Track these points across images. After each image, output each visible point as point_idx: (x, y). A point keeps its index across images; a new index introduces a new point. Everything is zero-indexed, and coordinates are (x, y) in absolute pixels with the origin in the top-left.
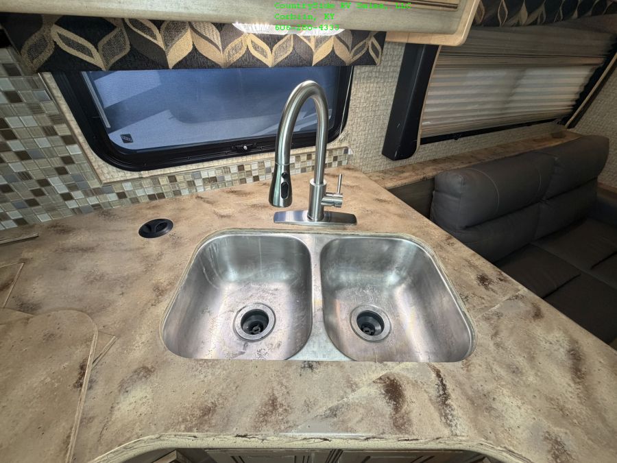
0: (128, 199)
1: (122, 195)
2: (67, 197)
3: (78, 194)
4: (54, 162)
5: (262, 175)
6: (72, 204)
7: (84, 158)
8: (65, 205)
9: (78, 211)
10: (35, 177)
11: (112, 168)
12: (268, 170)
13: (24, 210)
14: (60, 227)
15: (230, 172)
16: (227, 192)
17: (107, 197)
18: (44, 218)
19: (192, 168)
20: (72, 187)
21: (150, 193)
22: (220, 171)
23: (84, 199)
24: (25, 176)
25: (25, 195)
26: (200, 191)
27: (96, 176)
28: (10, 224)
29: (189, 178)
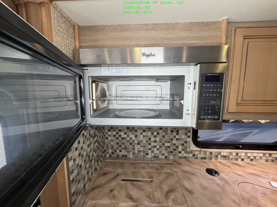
0: (195, 157)
1: (194, 155)
2: (180, 152)
3: (183, 152)
4: (183, 142)
5: (246, 159)
6: (180, 155)
7: (190, 142)
8: (178, 155)
9: (180, 157)
10: (176, 145)
11: (194, 146)
12: (249, 157)
13: (168, 154)
14: (177, 161)
15: (232, 155)
16: (231, 163)
17: (189, 155)
18: (171, 157)
19: (218, 150)
20: (183, 150)
21: (202, 156)
22: (228, 154)
23: (183, 154)
24: (175, 144)
25: (171, 149)
26: (219, 160)
27: (189, 147)
28: (163, 157)
29: (216, 154)
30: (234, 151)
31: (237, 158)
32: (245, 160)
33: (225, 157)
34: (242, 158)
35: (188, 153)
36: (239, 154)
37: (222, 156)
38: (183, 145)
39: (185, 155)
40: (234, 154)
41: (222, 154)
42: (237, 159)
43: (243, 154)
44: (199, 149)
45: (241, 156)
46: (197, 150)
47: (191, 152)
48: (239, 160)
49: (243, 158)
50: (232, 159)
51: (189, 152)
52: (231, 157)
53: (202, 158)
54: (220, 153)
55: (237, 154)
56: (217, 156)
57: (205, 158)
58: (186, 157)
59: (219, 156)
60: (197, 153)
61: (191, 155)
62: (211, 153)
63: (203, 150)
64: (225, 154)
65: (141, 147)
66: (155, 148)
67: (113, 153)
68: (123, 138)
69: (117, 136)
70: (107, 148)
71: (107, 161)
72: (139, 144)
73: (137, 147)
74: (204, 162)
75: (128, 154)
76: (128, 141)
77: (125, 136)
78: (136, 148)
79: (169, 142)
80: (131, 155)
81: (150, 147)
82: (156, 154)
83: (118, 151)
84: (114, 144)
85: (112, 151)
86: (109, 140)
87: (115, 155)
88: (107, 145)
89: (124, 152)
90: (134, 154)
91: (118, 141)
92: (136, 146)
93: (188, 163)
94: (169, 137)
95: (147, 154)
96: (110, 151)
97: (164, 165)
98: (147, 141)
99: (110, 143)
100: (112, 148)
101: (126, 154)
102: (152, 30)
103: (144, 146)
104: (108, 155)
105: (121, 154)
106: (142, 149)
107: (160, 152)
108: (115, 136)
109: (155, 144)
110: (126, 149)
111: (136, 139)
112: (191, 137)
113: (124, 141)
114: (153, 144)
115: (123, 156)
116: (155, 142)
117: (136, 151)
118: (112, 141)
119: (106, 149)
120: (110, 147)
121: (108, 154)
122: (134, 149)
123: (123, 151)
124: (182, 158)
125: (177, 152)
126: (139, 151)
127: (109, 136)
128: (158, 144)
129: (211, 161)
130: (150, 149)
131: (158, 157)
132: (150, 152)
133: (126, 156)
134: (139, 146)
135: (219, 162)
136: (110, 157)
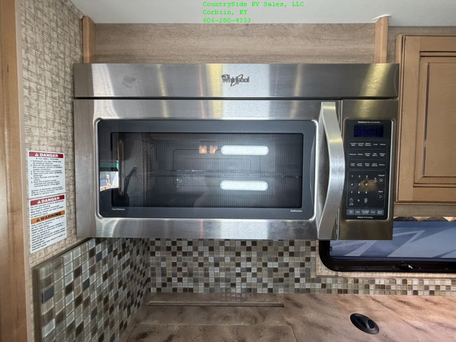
0: (326, 289)
1: (324, 286)
4: (302, 259)
5: (421, 291)
6: (297, 286)
7: (315, 259)
8: (294, 285)
9: (298, 291)
10: (290, 266)
11: (324, 267)
12: (427, 288)
13: (275, 284)
14: (292, 300)
15: (396, 283)
16: (395, 300)
17: (315, 286)
18: (281, 291)
19: (369, 275)
20: (302, 275)
21: (340, 288)
22: (388, 281)
23: (304, 284)
24: (287, 265)
25: (280, 274)
26: (372, 293)
27: (315, 270)
28: (265, 291)
29: (366, 282)
30: (399, 276)
31: (405, 289)
32: (420, 293)
33: (382, 287)
34: (414, 289)
35: (313, 281)
36: (409, 282)
37: (376, 285)
38: (302, 265)
39: (308, 286)
40: (399, 282)
41: (377, 282)
42: (405, 293)
43: (416, 282)
44: (334, 273)
45: (412, 286)
46: (330, 275)
47: (318, 279)
48: (410, 293)
49: (416, 289)
50: (396, 292)
51: (314, 278)
52: (393, 287)
53: (340, 291)
54: (372, 281)
55: (405, 281)
56: (367, 287)
57: (346, 292)
58: (308, 290)
59: (372, 287)
60: (329, 281)
61: (318, 286)
62: (356, 281)
63: (340, 274)
64: (382, 283)
65: (221, 270)
66: (248, 273)
67: (164, 285)
68: (185, 254)
69: (174, 249)
70: (154, 275)
71: (151, 302)
72: (217, 265)
73: (214, 272)
74: (345, 301)
75: (194, 285)
76: (196, 259)
77: (190, 248)
78: (211, 272)
79: (276, 260)
80: (201, 289)
81: (238, 270)
82: (250, 284)
83: (175, 280)
84: (168, 265)
85: (162, 280)
86: (158, 259)
87: (168, 289)
88: (153, 269)
89: (186, 283)
90: (207, 285)
91: (174, 259)
92: (211, 270)
93: (313, 302)
94: (276, 249)
95: (234, 285)
96: (159, 280)
97: (267, 309)
98: (232, 259)
99: (158, 264)
100: (164, 274)
101: (191, 285)
102: (242, 36)
103: (228, 269)
104: (154, 290)
105: (180, 286)
106: (223, 275)
107: (260, 281)
108: (169, 249)
109: (249, 265)
110: (191, 275)
111: (211, 255)
112: (317, 248)
113: (187, 259)
114: (245, 265)
115: (185, 290)
116: (249, 259)
117: (212, 280)
118: (164, 259)
119: (149, 276)
120: (158, 271)
121: (155, 286)
122: (207, 275)
123: (185, 279)
124: (302, 293)
125: (291, 280)
126: (217, 280)
127: (158, 249)
128: (254, 265)
129: (357, 297)
130: (238, 275)
131: (255, 290)
132: (238, 280)
133: (191, 290)
134: (217, 270)
135: (373, 299)
136: (157, 294)
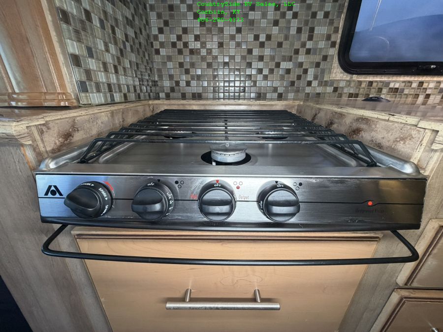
0: (337, 93)
1: (336, 89)
2: (309, 84)
3: (315, 83)
4: (317, 58)
6: (308, 90)
8: (304, 90)
9: (308, 96)
10: (304, 67)
12: (441, 91)
15: (411, 86)
17: (326, 89)
18: (291, 96)
20: (316, 78)
21: (351, 92)
22: (404, 84)
23: (316, 86)
24: (301, 65)
25: (293, 76)
27: (330, 72)
28: (275, 96)
29: (380, 85)
30: (416, 80)
31: (418, 93)
32: (432, 97)
33: (396, 90)
36: (425, 85)
37: (390, 88)
38: (318, 65)
39: (319, 90)
40: (415, 85)
41: (392, 85)
42: (416, 96)
43: (432, 85)
44: (349, 77)
45: (426, 89)
46: (344, 78)
48: (422, 96)
49: (429, 93)
50: (407, 96)
51: (326, 82)
52: (406, 91)
53: (351, 95)
55: (421, 84)
56: (380, 91)
57: (356, 96)
58: (319, 94)
59: (384, 91)
60: (342, 84)
62: (370, 84)
63: (355, 77)
64: (397, 86)
67: (172, 89)
68: (192, 52)
69: (180, 45)
70: (161, 77)
73: (223, 74)
76: (203, 59)
77: (198, 45)
78: (220, 75)
79: (291, 59)
80: (210, 94)
82: (260, 88)
83: (183, 84)
84: (174, 66)
85: (170, 84)
86: (163, 58)
87: (176, 95)
88: (159, 70)
89: (195, 88)
92: (220, 71)
94: (292, 44)
96: (167, 84)
98: (243, 58)
99: (165, 65)
100: (171, 77)
101: (199, 90)
104: (162, 96)
105: (189, 90)
108: (174, 45)
109: (261, 65)
111: (220, 53)
112: (338, 44)
113: (194, 58)
114: (256, 65)
115: (194, 94)
116: (261, 58)
118: (169, 58)
119: (156, 79)
120: (165, 74)
121: (163, 92)
123: (194, 83)
125: (302, 83)
127: (162, 45)
128: (266, 65)
131: (265, 95)
133: (200, 95)
